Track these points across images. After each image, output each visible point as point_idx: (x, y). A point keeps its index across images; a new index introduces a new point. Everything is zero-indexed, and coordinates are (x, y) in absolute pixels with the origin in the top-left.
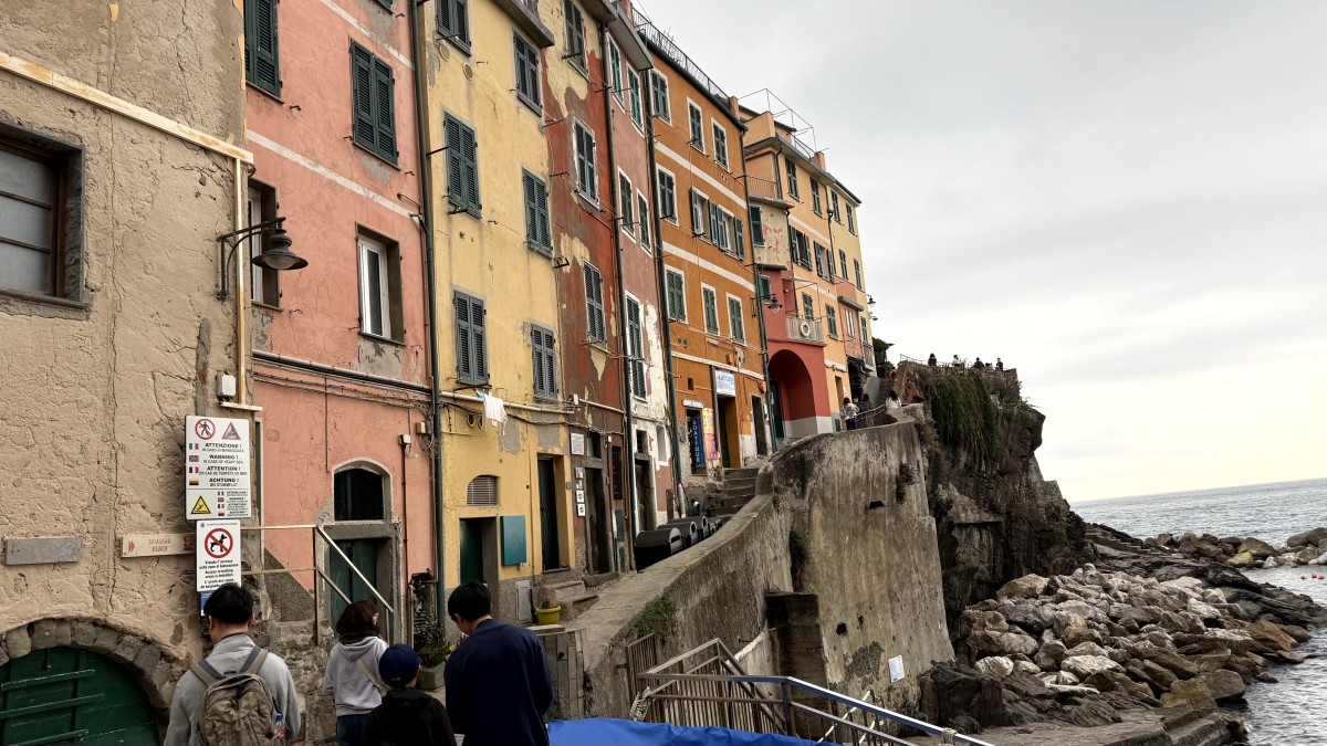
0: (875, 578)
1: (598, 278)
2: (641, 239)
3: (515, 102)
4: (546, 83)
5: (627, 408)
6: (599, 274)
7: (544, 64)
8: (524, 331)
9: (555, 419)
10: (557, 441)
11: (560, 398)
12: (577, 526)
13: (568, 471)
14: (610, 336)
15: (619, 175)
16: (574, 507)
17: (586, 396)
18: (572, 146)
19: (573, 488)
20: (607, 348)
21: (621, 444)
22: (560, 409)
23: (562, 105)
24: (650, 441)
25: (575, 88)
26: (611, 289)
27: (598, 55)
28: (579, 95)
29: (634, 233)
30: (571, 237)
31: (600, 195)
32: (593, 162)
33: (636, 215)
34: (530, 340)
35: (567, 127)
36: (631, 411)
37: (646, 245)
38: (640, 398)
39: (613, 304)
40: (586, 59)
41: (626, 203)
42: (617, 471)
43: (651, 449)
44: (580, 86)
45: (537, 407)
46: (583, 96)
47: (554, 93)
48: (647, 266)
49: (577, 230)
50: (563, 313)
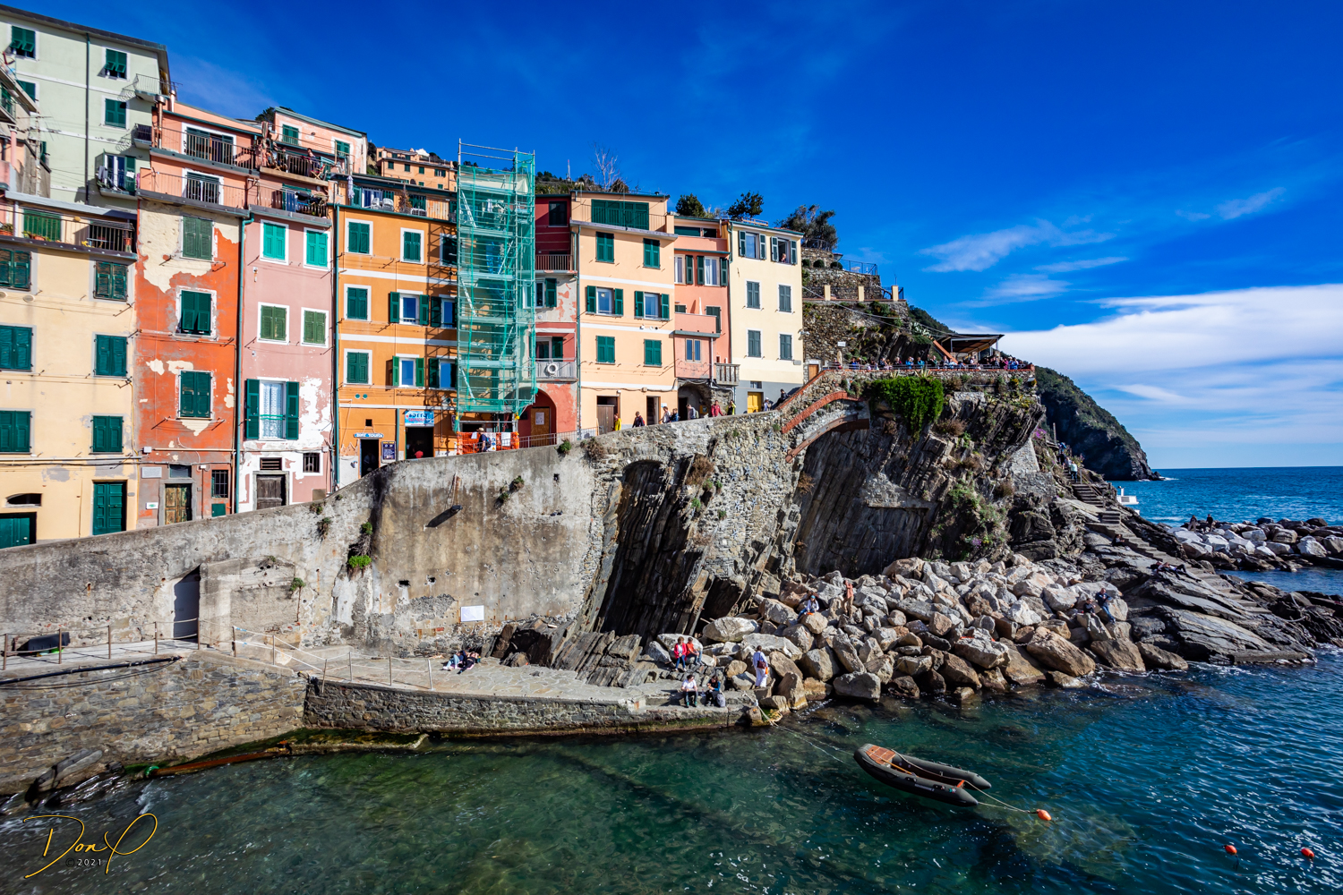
0: (460, 555)
1: (208, 377)
2: (302, 340)
3: (89, 300)
4: (141, 279)
5: (236, 448)
6: (209, 374)
7: (141, 269)
8: (83, 419)
9: (117, 462)
10: (120, 473)
11: (127, 450)
12: (145, 513)
13: (133, 487)
14: (220, 408)
15: (260, 308)
16: (141, 504)
17: (171, 445)
18: (174, 307)
19: (140, 495)
20: (212, 417)
21: (228, 468)
22: (123, 456)
23: (164, 287)
24: (288, 463)
25: (188, 271)
26: (230, 380)
27: (235, 240)
28: (196, 274)
29: (287, 338)
30: (165, 360)
31: (219, 327)
32: (209, 310)
33: (295, 326)
34: (91, 424)
35: (168, 297)
36: (240, 449)
37: (316, 341)
38: (276, 438)
39: (231, 389)
40: (215, 248)
41: (273, 322)
42: (223, 483)
43: (289, 467)
44: (199, 267)
45: (93, 457)
46: (201, 273)
47: (153, 282)
48: (314, 354)
49: (174, 355)
50: (141, 404)
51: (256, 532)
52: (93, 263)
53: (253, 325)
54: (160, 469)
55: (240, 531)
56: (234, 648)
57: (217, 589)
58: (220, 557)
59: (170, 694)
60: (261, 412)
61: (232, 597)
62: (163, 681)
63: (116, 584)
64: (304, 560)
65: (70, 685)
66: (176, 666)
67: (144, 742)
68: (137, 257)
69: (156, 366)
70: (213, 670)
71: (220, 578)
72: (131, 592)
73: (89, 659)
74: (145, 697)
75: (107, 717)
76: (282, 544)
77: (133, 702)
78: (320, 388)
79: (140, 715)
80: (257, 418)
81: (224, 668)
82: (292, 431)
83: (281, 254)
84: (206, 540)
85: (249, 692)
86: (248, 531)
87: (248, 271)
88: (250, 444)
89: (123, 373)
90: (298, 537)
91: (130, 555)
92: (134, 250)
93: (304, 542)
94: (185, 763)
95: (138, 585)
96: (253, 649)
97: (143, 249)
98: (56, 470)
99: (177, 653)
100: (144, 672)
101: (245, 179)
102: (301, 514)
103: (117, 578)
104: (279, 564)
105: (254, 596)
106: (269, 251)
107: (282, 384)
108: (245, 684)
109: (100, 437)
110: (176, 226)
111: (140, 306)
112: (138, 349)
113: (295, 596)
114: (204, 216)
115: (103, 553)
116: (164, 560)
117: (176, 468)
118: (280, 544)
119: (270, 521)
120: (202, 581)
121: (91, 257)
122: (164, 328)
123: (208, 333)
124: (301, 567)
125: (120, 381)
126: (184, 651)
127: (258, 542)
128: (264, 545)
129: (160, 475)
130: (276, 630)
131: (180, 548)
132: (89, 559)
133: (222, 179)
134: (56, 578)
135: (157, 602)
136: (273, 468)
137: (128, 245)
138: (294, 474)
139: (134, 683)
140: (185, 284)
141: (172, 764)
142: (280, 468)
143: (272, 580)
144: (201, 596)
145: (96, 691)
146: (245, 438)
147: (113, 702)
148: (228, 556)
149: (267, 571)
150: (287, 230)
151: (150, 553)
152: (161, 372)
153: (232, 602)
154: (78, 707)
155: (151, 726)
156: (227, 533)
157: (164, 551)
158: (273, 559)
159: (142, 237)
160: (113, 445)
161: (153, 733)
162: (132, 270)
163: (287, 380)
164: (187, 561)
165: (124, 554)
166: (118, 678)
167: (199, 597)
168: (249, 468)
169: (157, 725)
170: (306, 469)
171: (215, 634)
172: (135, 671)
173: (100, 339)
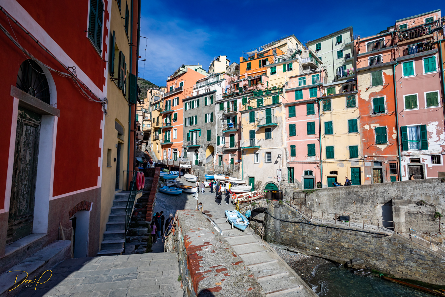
1: (385, 128)
2: (426, 106)
3: (346, 110)
4: (360, 99)
5: (399, 154)
6: (385, 127)
7: (359, 95)
8: (346, 147)
9: (357, 161)
10: (358, 164)
11: (360, 157)
12: (367, 179)
13: (362, 169)
14: (391, 139)
15: (404, 97)
16: (365, 176)
17: (374, 155)
18: (371, 105)
19: (365, 172)
20: (388, 143)
21: (396, 162)
22: (359, 159)
23: (367, 99)
24: (423, 160)
25: (375, 91)
26: (394, 128)
27: (391, 74)
28: (377, 91)
29: (418, 107)
30: (369, 124)
31: (388, 109)
32: (384, 103)
33: (422, 101)
34: (349, 149)
35: (369, 102)
36: (400, 155)
37: (433, 105)
38: (417, 150)
39: (394, 131)
40: (384, 80)
41: (411, 102)
42: (394, 168)
43: (424, 162)
44: (379, 89)
45: (350, 159)
46: (379, 91)
47: (363, 98)
48: (433, 111)
49: (372, 122)
50: (363, 141)
51: (414, 189)
52: (346, 97)
53: (402, 104)
54: (370, 163)
55: (406, 188)
56: (410, 237)
57: (399, 211)
58: (399, 198)
59: (386, 248)
60: (409, 139)
61: (406, 215)
62: (382, 242)
63: (362, 203)
64: (441, 205)
65: (353, 234)
66: (387, 238)
67: (377, 263)
68: (358, 91)
69: (367, 127)
70: (402, 244)
71: (400, 206)
72: (367, 206)
73: (357, 227)
74: (376, 246)
75: (364, 249)
76: (427, 195)
77: (372, 247)
78: (438, 126)
79: (375, 252)
80: (407, 142)
81: (407, 244)
82: (425, 146)
83: (412, 73)
84: (392, 190)
85: (419, 259)
86: (410, 189)
87: (398, 84)
88: (405, 153)
89: (357, 131)
90: (436, 193)
91: (366, 193)
92: (357, 89)
93: (439, 196)
94: (394, 278)
95: (369, 204)
96: (418, 239)
97: (359, 89)
98: (340, 164)
99: (387, 233)
100: (376, 237)
101: (391, 51)
102: (436, 183)
103: (362, 201)
104: (427, 204)
105: (416, 217)
106: (406, 73)
107: (417, 127)
108: (417, 254)
109: (351, 153)
110: (369, 77)
111: (360, 107)
112: (360, 122)
113: (437, 220)
114: (378, 69)
115: (358, 191)
116: (377, 196)
117: (376, 162)
118: (426, 196)
119: (420, 185)
120: (393, 207)
121: (345, 96)
122: (368, 113)
123: (384, 112)
124: (439, 208)
125: (356, 134)
126: (390, 233)
127: (415, 194)
128: (418, 195)
129: (371, 165)
130: (428, 233)
131: (383, 193)
132: (353, 193)
133: (382, 55)
134: (345, 198)
135: (376, 211)
136: (417, 162)
137: (355, 89)
138: (427, 165)
139: (373, 240)
140: (374, 96)
141: (389, 276)
142: (420, 162)
143: (424, 211)
144: (393, 212)
145: (360, 239)
146: (402, 150)
147: (366, 244)
148: (402, 198)
149: (421, 206)
150: (414, 62)
151: (372, 193)
152: (368, 129)
153: (406, 217)
154: (355, 242)
155: (380, 258)
156: (401, 189)
157: (377, 193)
158: (424, 202)
159: (359, 85)
160: (356, 155)
161: (380, 261)
162: (357, 96)
163: (420, 124)
164: (386, 198)
165: (364, 193)
166: (367, 237)
167: (392, 213)
168: (405, 162)
169: (382, 258)
170: (433, 163)
171: (400, 229)
172: (372, 236)
173: (349, 121)
